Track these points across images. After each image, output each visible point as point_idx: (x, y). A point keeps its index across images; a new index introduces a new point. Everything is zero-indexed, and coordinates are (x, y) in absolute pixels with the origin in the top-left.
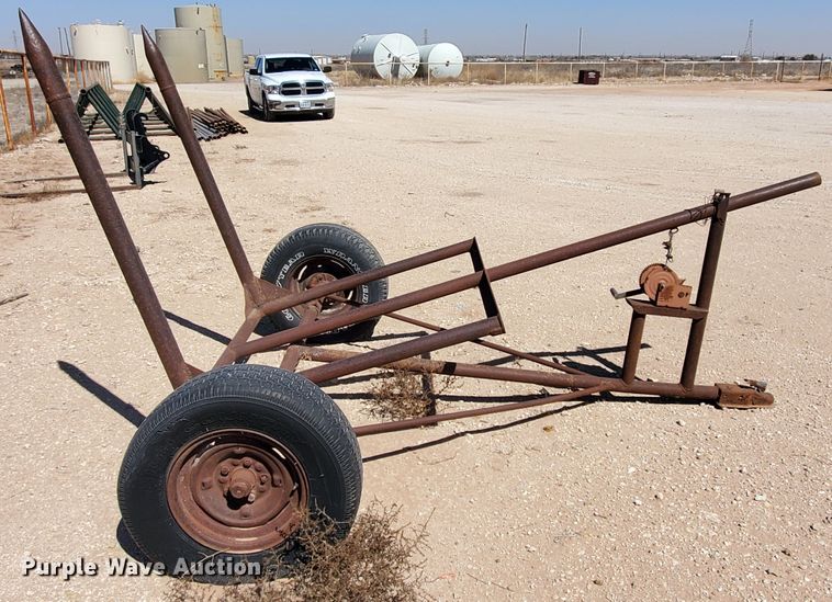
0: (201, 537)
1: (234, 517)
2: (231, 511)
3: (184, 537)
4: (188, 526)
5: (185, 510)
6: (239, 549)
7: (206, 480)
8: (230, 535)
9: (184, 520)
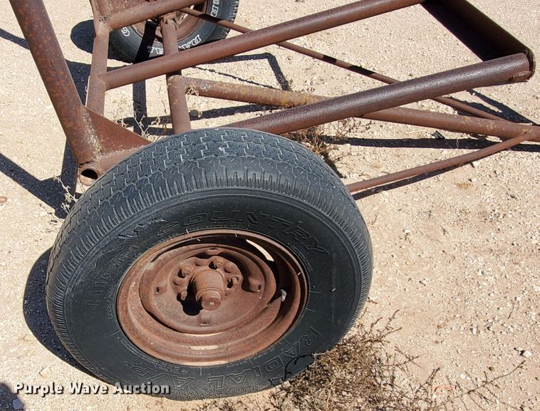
0: (153, 350)
1: (191, 323)
2: (187, 316)
3: (134, 351)
4: (138, 338)
5: (134, 320)
6: (198, 360)
7: (161, 285)
8: (184, 342)
9: (134, 331)
